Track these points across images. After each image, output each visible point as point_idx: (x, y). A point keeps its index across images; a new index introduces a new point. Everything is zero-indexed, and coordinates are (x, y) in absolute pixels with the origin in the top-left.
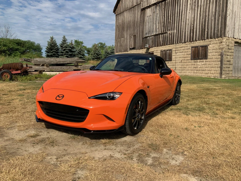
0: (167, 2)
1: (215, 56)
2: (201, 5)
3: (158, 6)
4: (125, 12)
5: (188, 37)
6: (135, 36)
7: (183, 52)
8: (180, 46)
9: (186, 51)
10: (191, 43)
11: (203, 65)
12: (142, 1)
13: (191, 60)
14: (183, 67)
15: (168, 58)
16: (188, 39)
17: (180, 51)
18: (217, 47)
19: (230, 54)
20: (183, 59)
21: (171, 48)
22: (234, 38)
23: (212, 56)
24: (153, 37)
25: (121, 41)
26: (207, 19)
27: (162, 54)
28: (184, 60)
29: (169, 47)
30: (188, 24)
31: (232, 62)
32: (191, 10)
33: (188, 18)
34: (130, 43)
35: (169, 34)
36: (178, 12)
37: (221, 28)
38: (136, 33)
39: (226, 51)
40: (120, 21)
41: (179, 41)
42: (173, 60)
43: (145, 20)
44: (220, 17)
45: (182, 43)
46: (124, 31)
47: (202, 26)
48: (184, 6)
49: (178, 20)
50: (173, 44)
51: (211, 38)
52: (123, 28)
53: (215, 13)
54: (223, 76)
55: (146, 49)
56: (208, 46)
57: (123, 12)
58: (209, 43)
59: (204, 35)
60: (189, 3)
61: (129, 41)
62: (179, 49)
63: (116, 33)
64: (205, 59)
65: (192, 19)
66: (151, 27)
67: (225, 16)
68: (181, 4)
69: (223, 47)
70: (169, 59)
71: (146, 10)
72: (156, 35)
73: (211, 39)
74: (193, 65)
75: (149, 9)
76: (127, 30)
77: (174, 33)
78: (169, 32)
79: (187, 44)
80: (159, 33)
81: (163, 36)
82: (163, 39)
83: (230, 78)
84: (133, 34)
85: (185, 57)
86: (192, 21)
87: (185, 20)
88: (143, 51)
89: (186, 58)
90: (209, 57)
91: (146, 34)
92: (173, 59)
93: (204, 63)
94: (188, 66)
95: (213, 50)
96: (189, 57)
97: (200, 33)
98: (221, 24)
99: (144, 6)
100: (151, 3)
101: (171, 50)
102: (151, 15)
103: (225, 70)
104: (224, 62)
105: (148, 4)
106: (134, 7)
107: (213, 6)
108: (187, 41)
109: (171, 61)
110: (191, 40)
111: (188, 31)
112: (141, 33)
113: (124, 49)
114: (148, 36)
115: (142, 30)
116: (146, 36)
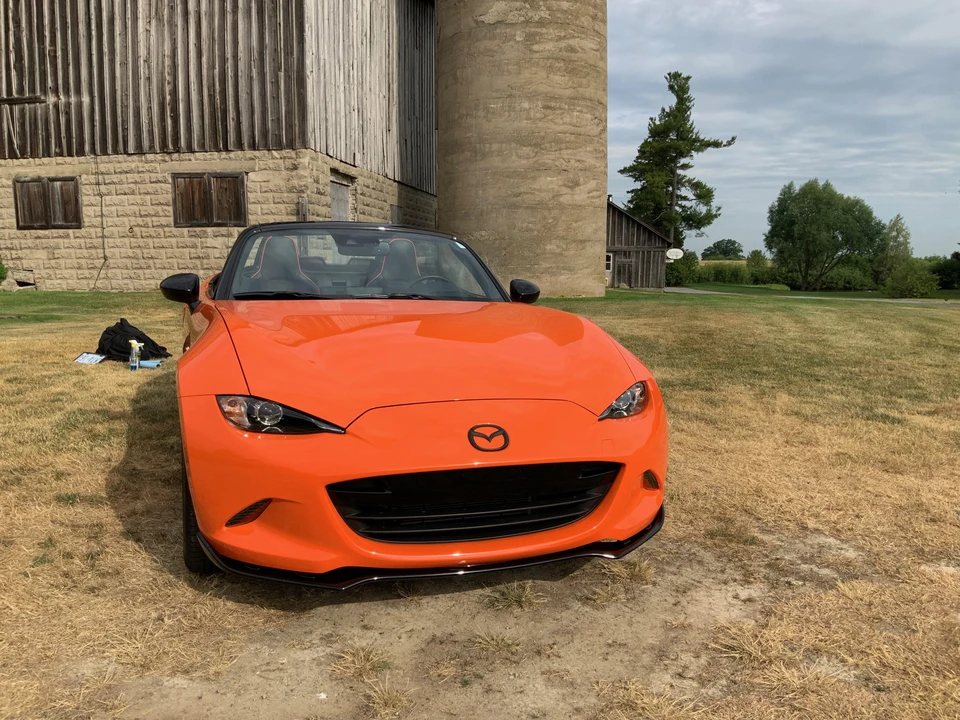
1: (276, 217)
5: (151, 132)
7: (133, 193)
8: (119, 165)
9: (150, 187)
10: (167, 158)
13: (177, 224)
14: (140, 255)
15: (59, 214)
16: (152, 140)
17: (118, 186)
18: (282, 183)
19: (323, 210)
20: (140, 221)
21: (74, 172)
22: (327, 154)
23: (261, 214)
26: (230, 73)
27: (22, 195)
28: (146, 226)
29: (58, 164)
32: (154, 22)
33: (142, 52)
35: (51, 107)
36: (93, 17)
37: (289, 113)
39: (313, 201)
41: (111, 142)
42: (86, 224)
44: (282, 74)
45: (126, 152)
47: (212, 97)
49: (94, 52)
50: (81, 153)
51: (253, 146)
53: (262, 54)
56: (243, 177)
58: (246, 165)
59: (225, 131)
62: (115, 178)
64: (235, 226)
65: (163, 62)
69: (302, 184)
70: (65, 218)
73: (255, 149)
74: (187, 247)
77: (80, 105)
78: (51, 99)
79: (152, 162)
81: (22, 113)
82: (23, 125)
85: (146, 216)
86: (167, 70)
87: (130, 60)
89: (154, 219)
90: (251, 219)
92: (86, 220)
94: (162, 251)
95: (264, 195)
96: (166, 216)
97: (207, 121)
98: (288, 101)
101: (72, 179)
107: (251, 26)
108: (152, 147)
109: (79, 227)
110: (170, 144)
111: (150, 108)
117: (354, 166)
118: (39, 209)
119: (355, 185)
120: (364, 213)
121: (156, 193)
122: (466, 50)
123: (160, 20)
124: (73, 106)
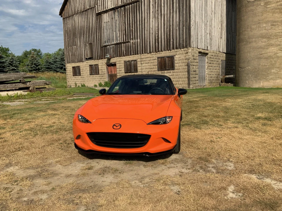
0: (127, 8)
1: (182, 67)
2: (164, 14)
3: (117, 12)
4: (75, 16)
5: (153, 47)
6: (91, 44)
7: (149, 63)
8: (146, 56)
9: (152, 61)
10: (156, 53)
11: (171, 76)
12: (96, 5)
13: (158, 71)
15: (133, 69)
16: (153, 49)
17: (146, 61)
18: (184, 58)
19: (195, 64)
20: (150, 70)
21: (136, 58)
22: (197, 48)
23: (179, 66)
24: (113, 46)
25: (73, 49)
26: (171, 29)
27: (126, 65)
28: (151, 71)
29: (133, 57)
30: (152, 33)
31: (197, 72)
32: (154, 18)
33: (151, 27)
34: (85, 52)
35: (132, 43)
36: (141, 20)
37: (186, 38)
38: (93, 41)
39: (192, 62)
40: (70, 26)
41: (144, 51)
42: (139, 71)
43: (102, 26)
44: (184, 28)
45: (147, 53)
46: (76, 38)
47: (167, 36)
48: (146, 14)
49: (141, 28)
50: (138, 54)
51: (177, 48)
52: (74, 35)
53: (179, 23)
54: (191, 86)
55: (107, 59)
56: (174, 57)
57: (73, 15)
58: (175, 53)
59: (170, 45)
60: (151, 11)
61: (84, 50)
62: (145, 59)
64: (172, 70)
65: (156, 28)
66: (110, 35)
67: (189, 26)
68: (143, 11)
69: (189, 57)
70: (134, 70)
71: (103, 15)
72: (117, 44)
73: (177, 49)
75: (105, 14)
76: (80, 37)
77: (137, 42)
78: (132, 41)
79: (153, 55)
80: (121, 41)
81: (126, 45)
82: (126, 48)
83: (197, 88)
84: (88, 41)
86: (157, 30)
87: (148, 29)
88: (103, 61)
89: (153, 69)
90: (176, 68)
91: (105, 42)
93: (171, 74)
95: (179, 61)
96: (156, 68)
97: (166, 43)
98: (186, 34)
99: (100, 10)
100: (108, 8)
101: (136, 60)
102: (110, 21)
103: (192, 80)
104: (191, 72)
105: (104, 8)
106: (87, 10)
107: (177, 16)
108: (153, 51)
109: (137, 72)
110: (157, 50)
111: (152, 41)
112: (99, 41)
113: (77, 59)
114: (107, 44)
115: (99, 38)
116: (104, 45)
117: (207, 50)
118: (129, 68)
119: (208, 55)
120: (210, 63)
121: (154, 63)
122: (245, 11)
123: (155, 18)
124: (136, 43)
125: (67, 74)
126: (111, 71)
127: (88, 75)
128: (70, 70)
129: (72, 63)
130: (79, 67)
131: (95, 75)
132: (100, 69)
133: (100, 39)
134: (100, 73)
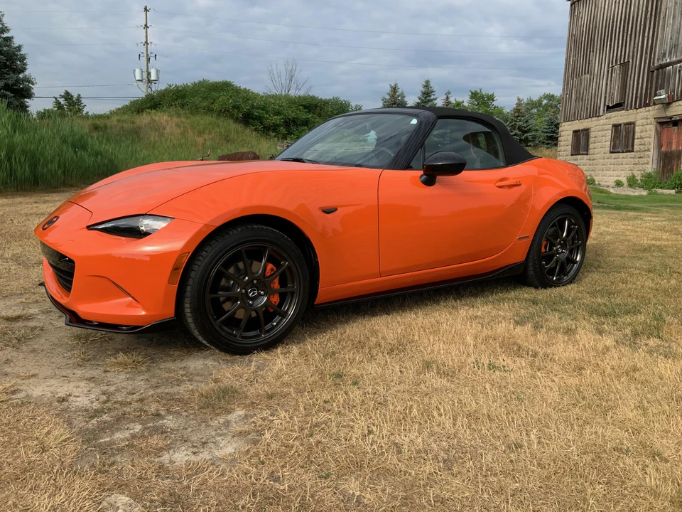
6: (625, 65)
25: (581, 83)
34: (609, 87)
38: (631, 54)
40: (583, 21)
43: (663, 9)
46: (593, 52)
52: (590, 43)
55: (659, 105)
61: (607, 84)
63: (566, 60)
76: (602, 50)
84: (619, 57)
88: (648, 113)
91: (664, 55)
112: (646, 53)
113: (587, 108)
114: (668, 61)
115: (650, 44)
116: (661, 62)
125: (559, 149)
126: (670, 143)
127: (605, 153)
128: (567, 140)
129: (575, 120)
130: (586, 131)
131: (623, 152)
132: (637, 135)
133: (652, 48)
134: (636, 148)
